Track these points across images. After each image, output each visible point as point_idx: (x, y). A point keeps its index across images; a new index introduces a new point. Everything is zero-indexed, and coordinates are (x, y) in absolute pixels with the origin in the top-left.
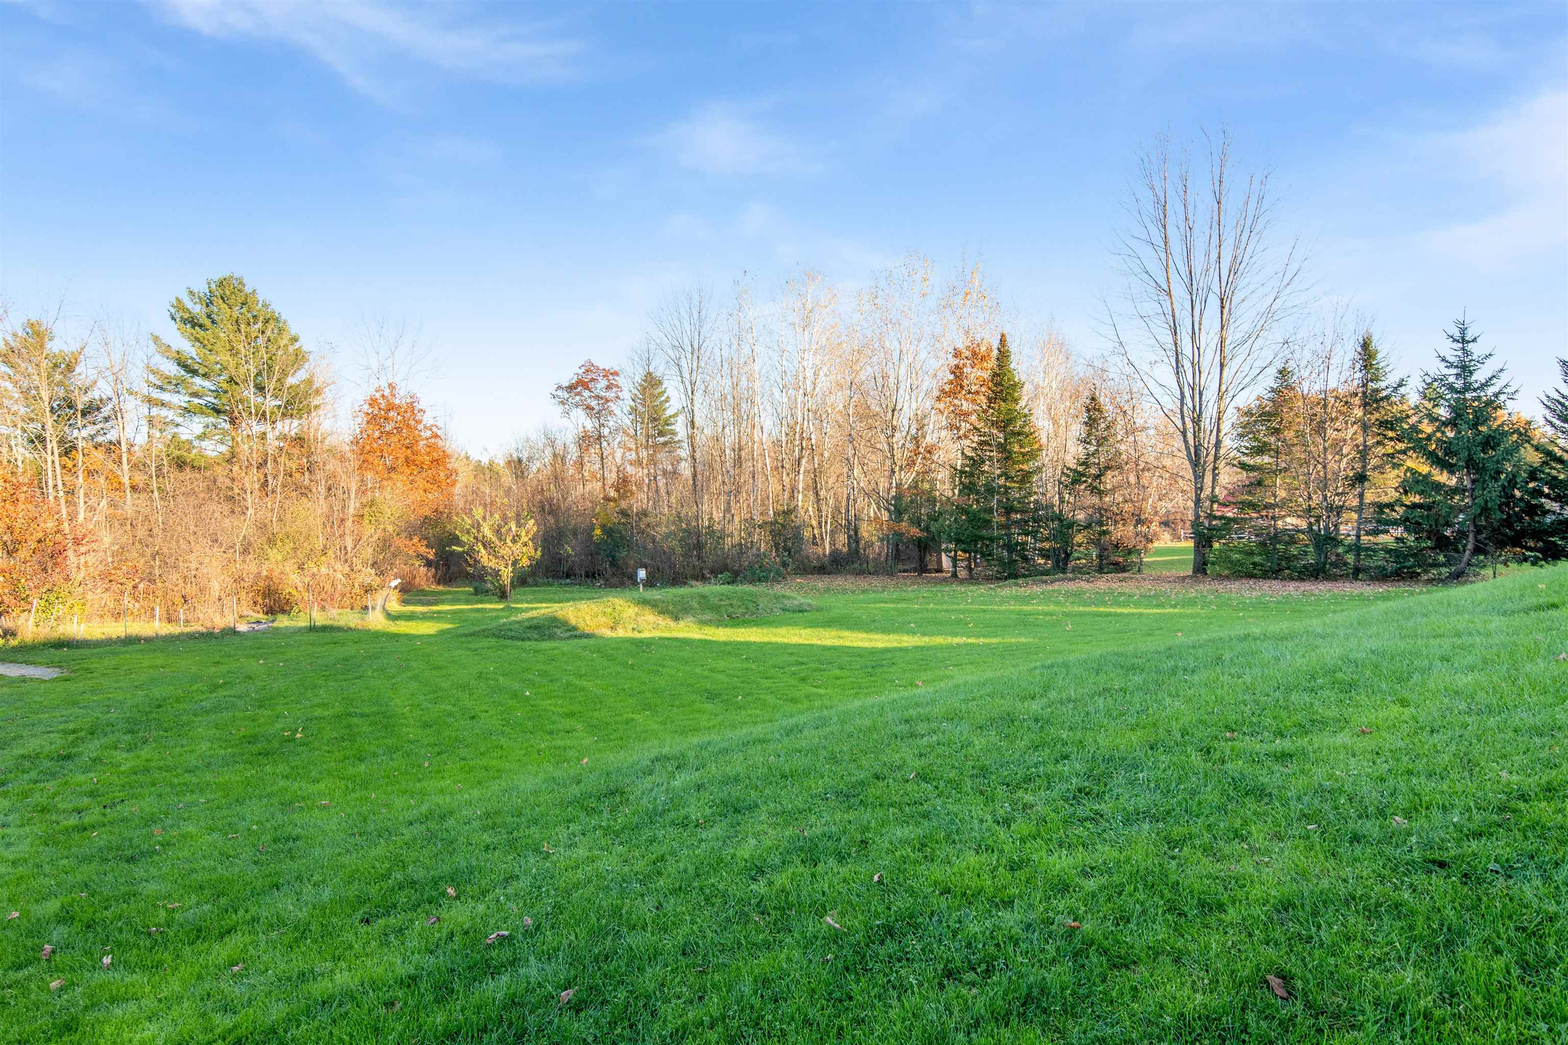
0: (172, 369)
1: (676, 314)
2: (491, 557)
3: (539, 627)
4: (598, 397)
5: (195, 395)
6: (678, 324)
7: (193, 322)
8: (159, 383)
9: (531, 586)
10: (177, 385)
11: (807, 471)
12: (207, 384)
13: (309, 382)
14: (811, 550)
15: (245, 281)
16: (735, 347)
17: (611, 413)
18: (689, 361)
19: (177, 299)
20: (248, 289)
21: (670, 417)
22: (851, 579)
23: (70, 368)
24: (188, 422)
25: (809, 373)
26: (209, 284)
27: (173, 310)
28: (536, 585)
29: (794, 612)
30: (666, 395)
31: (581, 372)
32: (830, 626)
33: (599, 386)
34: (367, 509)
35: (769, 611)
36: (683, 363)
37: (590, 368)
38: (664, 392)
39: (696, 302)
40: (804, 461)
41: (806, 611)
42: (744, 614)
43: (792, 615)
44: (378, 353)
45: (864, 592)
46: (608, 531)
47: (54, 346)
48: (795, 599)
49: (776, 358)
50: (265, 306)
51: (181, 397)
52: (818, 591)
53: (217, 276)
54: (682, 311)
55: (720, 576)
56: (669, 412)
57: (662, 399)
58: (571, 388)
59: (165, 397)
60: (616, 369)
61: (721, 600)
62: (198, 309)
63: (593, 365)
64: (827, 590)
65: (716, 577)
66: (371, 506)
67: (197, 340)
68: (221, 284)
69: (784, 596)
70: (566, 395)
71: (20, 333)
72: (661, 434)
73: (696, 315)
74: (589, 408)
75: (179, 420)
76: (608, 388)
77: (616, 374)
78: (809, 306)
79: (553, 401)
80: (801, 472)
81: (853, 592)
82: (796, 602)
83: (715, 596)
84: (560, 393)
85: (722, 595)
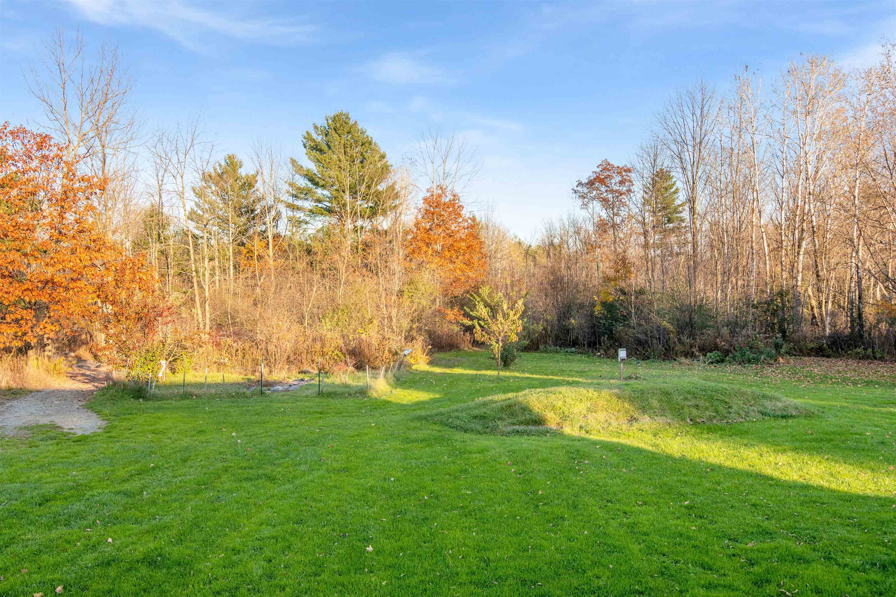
0: (302, 182)
1: (679, 113)
2: (484, 333)
3: (484, 418)
4: (612, 191)
5: (319, 201)
6: (681, 121)
7: (316, 148)
8: (294, 192)
9: (542, 352)
10: (305, 193)
11: (807, 252)
12: (326, 192)
13: (392, 188)
14: (806, 329)
15: (350, 116)
16: (735, 138)
17: (624, 204)
18: (691, 154)
19: (307, 133)
20: (352, 122)
21: (679, 206)
22: (853, 364)
23: (251, 186)
24: (312, 221)
25: (812, 158)
26: (327, 120)
27: (304, 141)
28: (546, 352)
29: (776, 417)
30: (675, 188)
31: (598, 170)
32: (819, 451)
33: (613, 181)
34: (406, 286)
35: (743, 414)
36: (686, 156)
37: (606, 167)
38: (674, 184)
39: (699, 99)
40: (804, 244)
41: (792, 416)
42: (711, 419)
43: (773, 423)
44: (433, 163)
45: (868, 383)
46: (609, 307)
47: (242, 172)
48: (779, 400)
49: (777, 146)
50: (363, 133)
51: (309, 202)
52: (813, 378)
53: (332, 114)
54: (686, 111)
55: (708, 354)
56: (678, 202)
57: (673, 190)
58: (591, 183)
59: (299, 203)
60: (629, 166)
61: (686, 399)
62: (320, 139)
63: (609, 164)
64: (824, 379)
65: (705, 356)
66: (410, 285)
67: (318, 161)
68: (334, 119)
69: (764, 397)
70: (586, 190)
71: (223, 163)
72: (670, 221)
73: (698, 113)
74: (605, 200)
75: (308, 219)
76: (622, 183)
77: (629, 170)
78: (812, 93)
79: (574, 195)
80: (801, 253)
81: (855, 383)
82: (779, 404)
83: (680, 394)
84: (579, 189)
85: (689, 393)
